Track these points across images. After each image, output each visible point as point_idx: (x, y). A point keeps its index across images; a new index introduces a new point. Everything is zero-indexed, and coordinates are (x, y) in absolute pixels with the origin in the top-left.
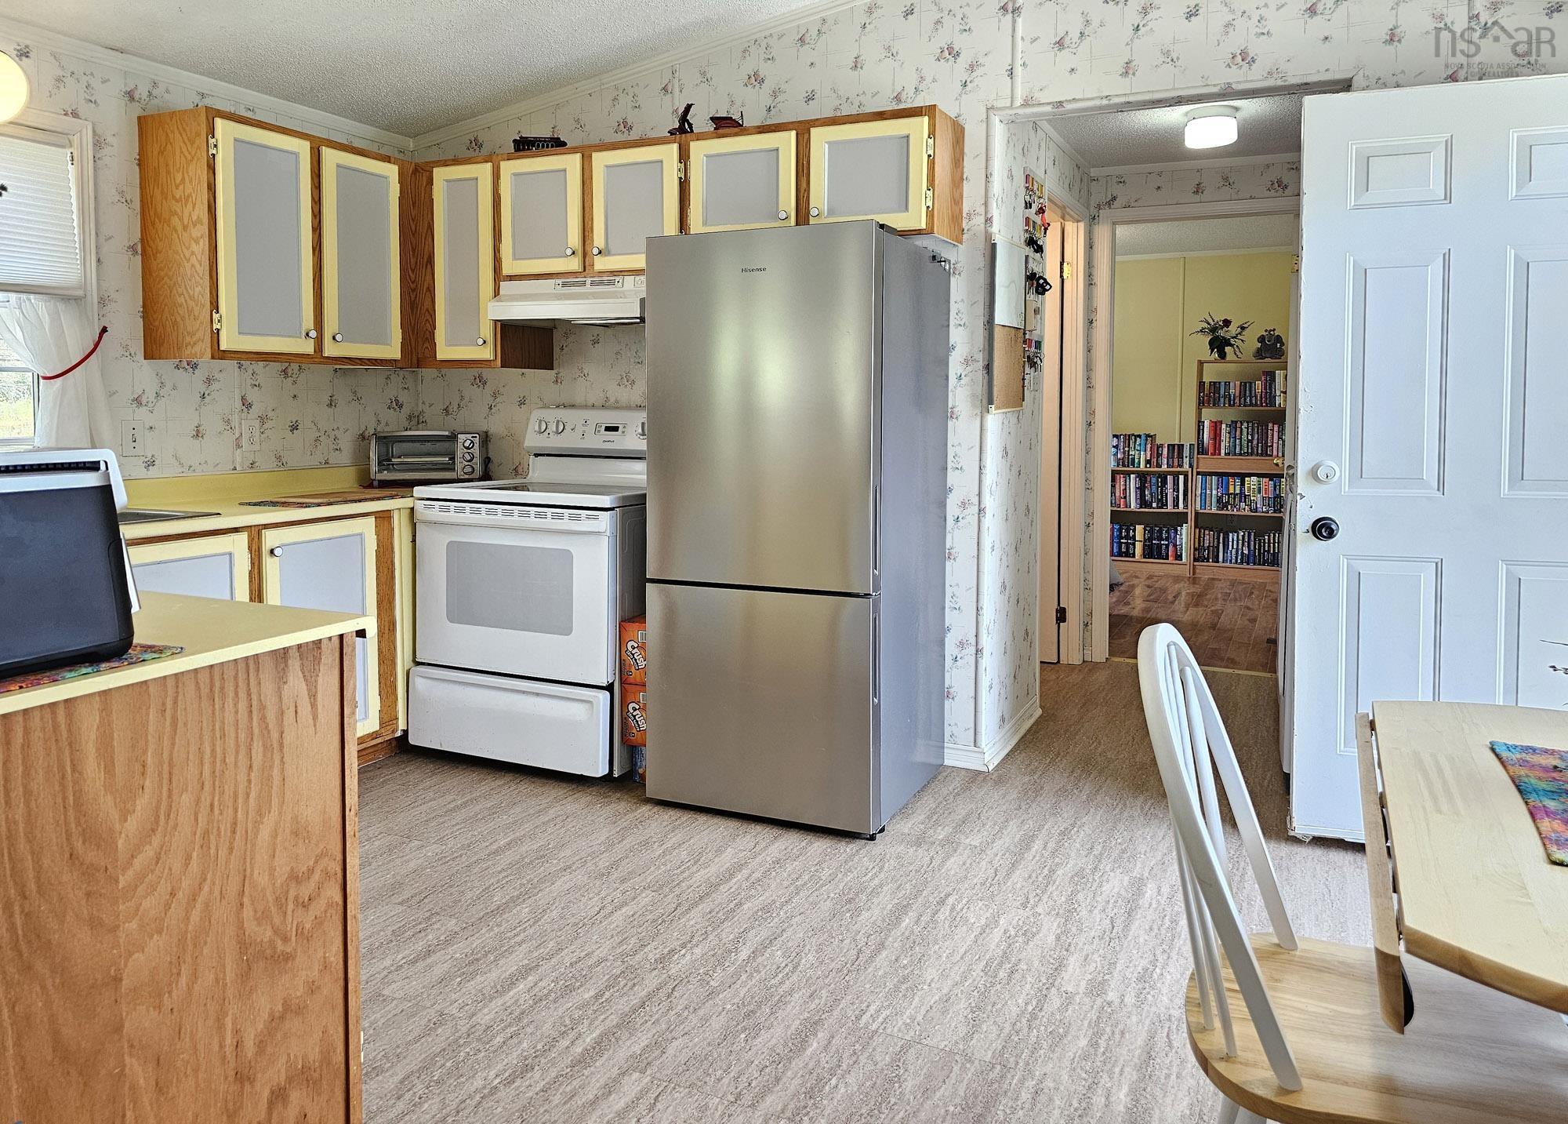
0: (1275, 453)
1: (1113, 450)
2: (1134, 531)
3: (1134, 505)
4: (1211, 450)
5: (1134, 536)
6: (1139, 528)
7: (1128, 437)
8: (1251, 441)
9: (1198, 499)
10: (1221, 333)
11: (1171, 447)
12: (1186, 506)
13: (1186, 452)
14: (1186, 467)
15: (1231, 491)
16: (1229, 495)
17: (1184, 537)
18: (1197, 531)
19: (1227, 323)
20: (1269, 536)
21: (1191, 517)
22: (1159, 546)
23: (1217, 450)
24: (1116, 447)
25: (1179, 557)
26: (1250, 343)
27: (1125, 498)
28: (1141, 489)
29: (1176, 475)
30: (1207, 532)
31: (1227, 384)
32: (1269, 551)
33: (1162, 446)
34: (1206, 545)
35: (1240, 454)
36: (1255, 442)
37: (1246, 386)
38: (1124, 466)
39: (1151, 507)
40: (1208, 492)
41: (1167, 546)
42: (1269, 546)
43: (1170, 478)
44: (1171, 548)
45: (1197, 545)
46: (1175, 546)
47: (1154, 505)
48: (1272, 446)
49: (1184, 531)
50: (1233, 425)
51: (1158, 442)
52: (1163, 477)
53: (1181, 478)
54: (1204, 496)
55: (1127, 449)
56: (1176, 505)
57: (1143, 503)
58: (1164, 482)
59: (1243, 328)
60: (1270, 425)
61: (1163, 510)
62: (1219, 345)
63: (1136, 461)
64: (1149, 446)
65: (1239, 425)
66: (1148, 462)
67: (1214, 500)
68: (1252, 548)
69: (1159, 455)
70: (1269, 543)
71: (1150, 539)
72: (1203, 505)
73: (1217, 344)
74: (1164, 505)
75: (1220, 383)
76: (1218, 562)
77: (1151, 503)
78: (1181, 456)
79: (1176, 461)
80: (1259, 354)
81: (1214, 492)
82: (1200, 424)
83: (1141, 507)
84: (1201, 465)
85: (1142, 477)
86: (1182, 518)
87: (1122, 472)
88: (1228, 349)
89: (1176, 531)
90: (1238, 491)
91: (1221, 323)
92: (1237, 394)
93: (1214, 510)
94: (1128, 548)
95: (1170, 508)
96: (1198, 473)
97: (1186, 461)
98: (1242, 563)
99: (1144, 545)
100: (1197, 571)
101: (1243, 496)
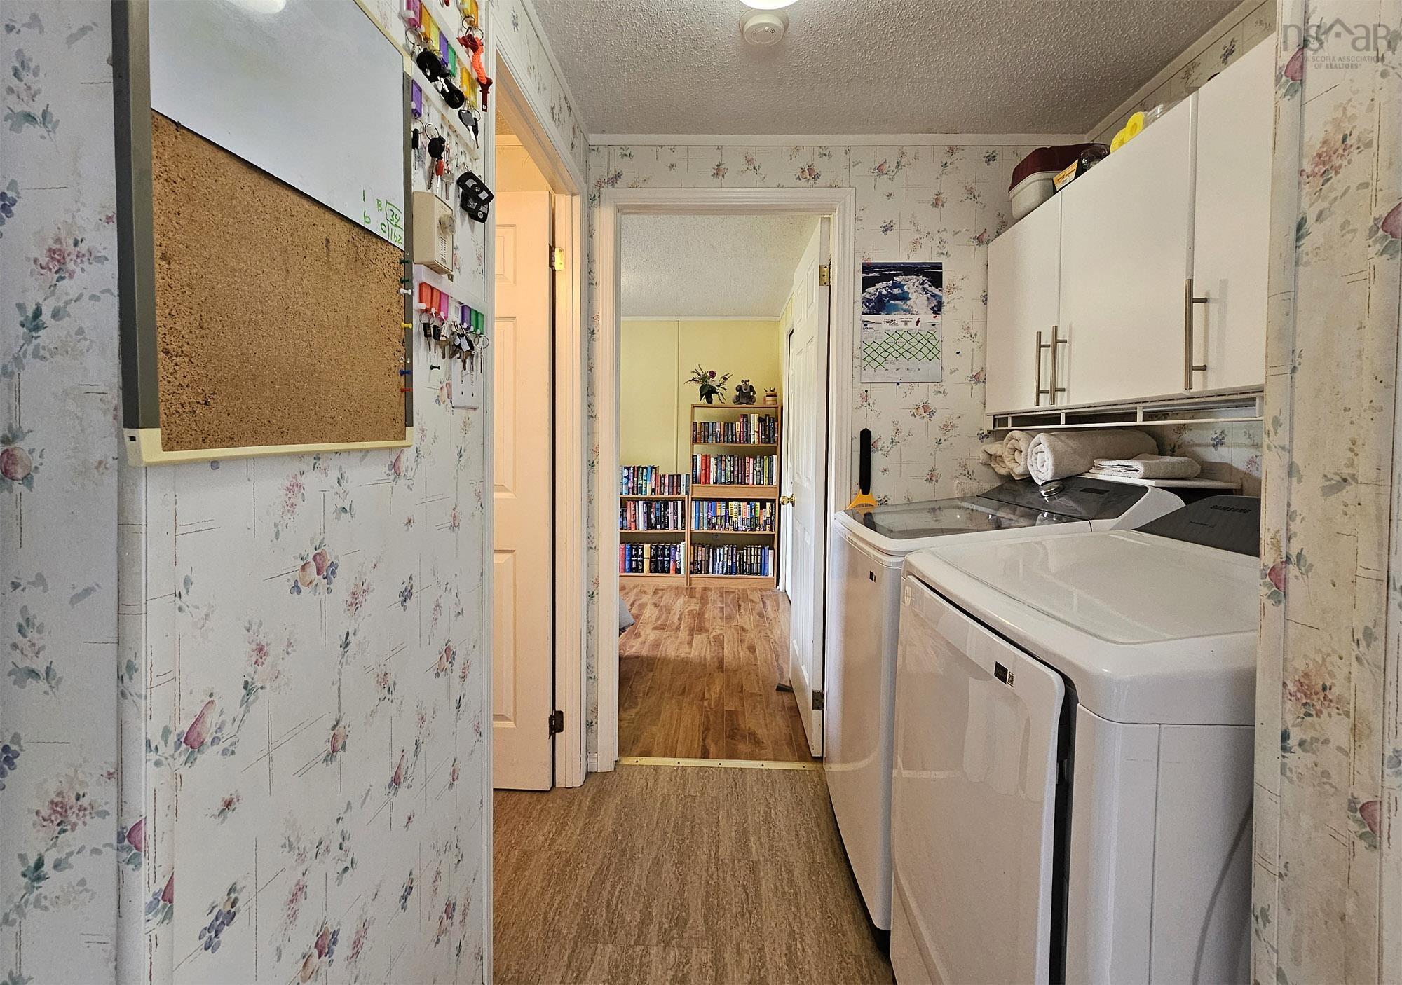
0: (751, 481)
1: (625, 480)
2: (642, 549)
3: (642, 527)
4: (703, 480)
5: (642, 554)
6: (647, 547)
7: (636, 469)
8: (733, 472)
9: (693, 521)
10: (709, 382)
11: (671, 477)
12: (683, 528)
13: (683, 482)
14: (683, 494)
15: (718, 514)
16: (717, 517)
17: (682, 553)
18: (692, 547)
19: (713, 374)
20: (747, 550)
21: (687, 537)
22: (663, 562)
23: (707, 481)
24: (627, 477)
25: (678, 571)
26: (730, 391)
27: (635, 521)
28: (648, 513)
29: (675, 501)
30: (700, 549)
31: (714, 424)
32: (747, 562)
33: (664, 476)
34: (699, 560)
35: (725, 483)
36: (736, 473)
37: (729, 426)
38: (633, 494)
39: (656, 529)
40: (701, 515)
41: (669, 561)
42: (747, 559)
43: (671, 504)
44: (672, 563)
45: (692, 561)
46: (675, 561)
47: (658, 527)
48: (749, 476)
49: (682, 549)
50: (719, 459)
51: (661, 472)
52: (665, 502)
53: (680, 503)
54: (697, 518)
55: (635, 479)
56: (676, 527)
57: (650, 526)
58: (666, 508)
59: (725, 379)
60: (747, 459)
61: (665, 531)
62: (708, 392)
63: (644, 489)
64: (653, 477)
65: (723, 458)
66: (653, 490)
67: (706, 522)
68: (734, 561)
69: (662, 484)
70: (747, 556)
71: (655, 556)
72: (697, 526)
73: (706, 391)
74: (667, 527)
75: (708, 424)
76: (708, 573)
77: (656, 524)
78: (679, 485)
79: (675, 489)
80: (737, 400)
81: (705, 515)
82: (694, 457)
83: (648, 529)
84: (694, 492)
85: (648, 502)
86: (679, 538)
87: (632, 500)
88: (713, 396)
89: (676, 547)
90: (723, 514)
91: (708, 374)
92: (722, 433)
93: (705, 530)
94: (637, 565)
95: (671, 530)
96: (692, 499)
97: (683, 488)
98: (727, 573)
99: (651, 562)
100: (693, 582)
101: (727, 518)
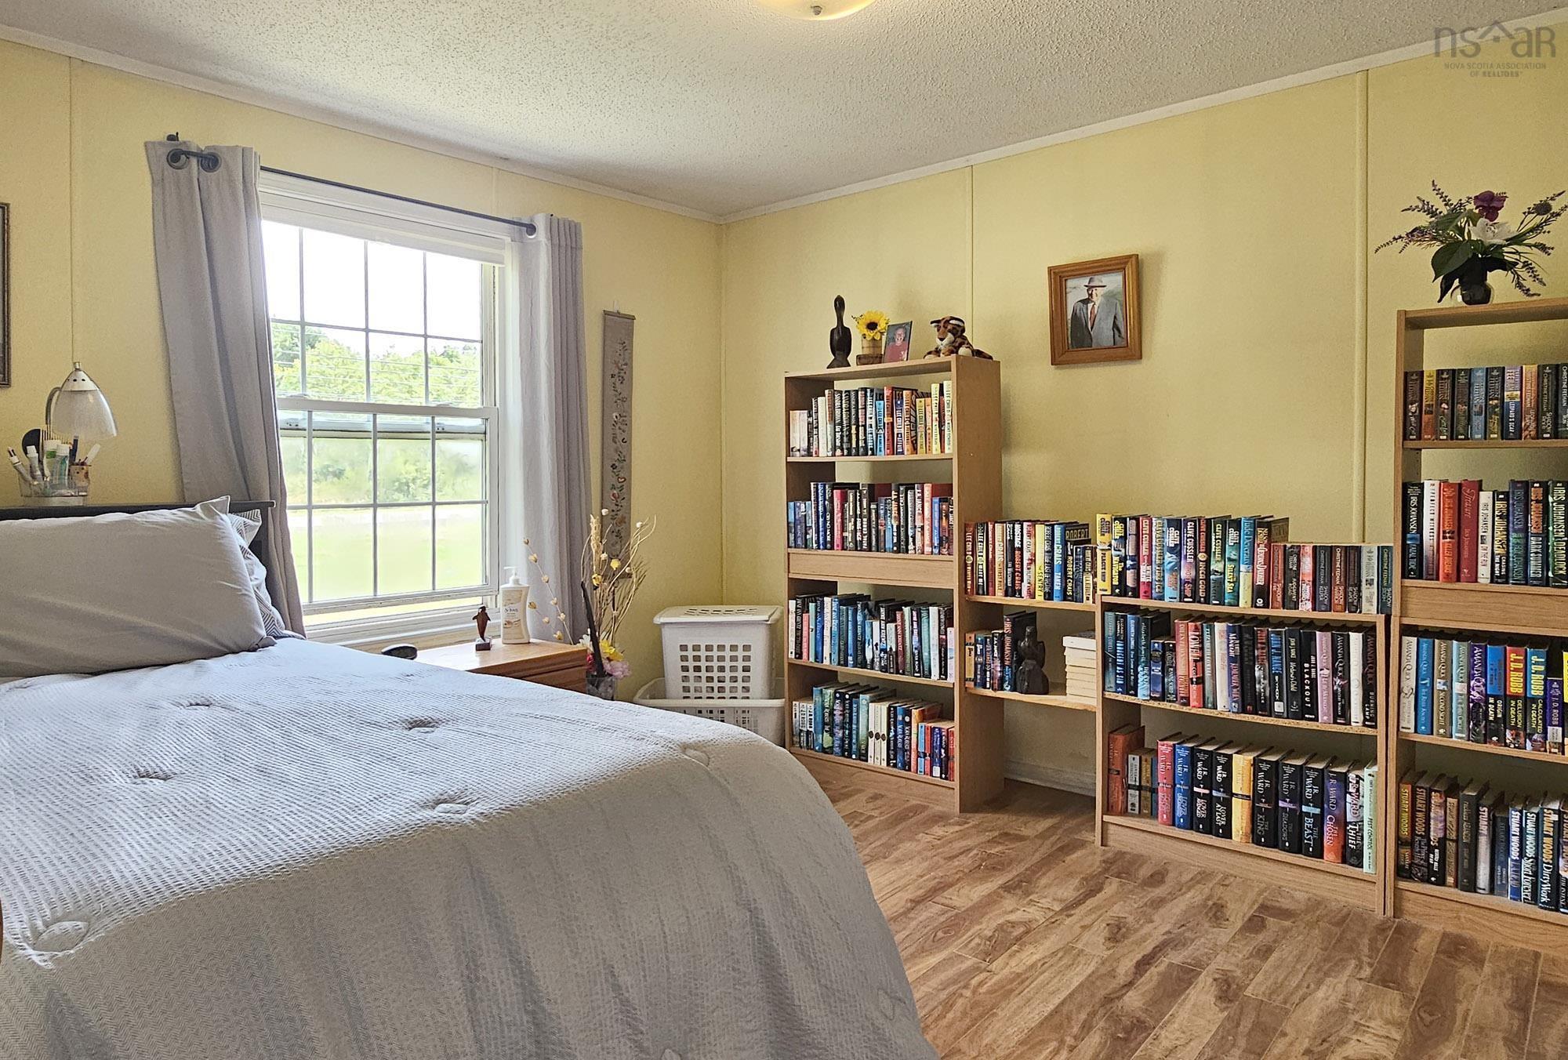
1: (1169, 558)
2: (1228, 767)
3: (1224, 704)
4: (1446, 566)
5: (1228, 782)
6: (1242, 763)
7: (1205, 528)
9: (1409, 703)
10: (1473, 232)
11: (1324, 554)
12: (1370, 720)
13: (1369, 568)
14: (1369, 610)
15: (1516, 688)
16: (1507, 697)
17: (1366, 801)
18: (1406, 790)
19: (1491, 202)
21: (1386, 751)
22: (1298, 818)
23: (1463, 569)
24: (1177, 550)
25: (1351, 856)
27: (1201, 681)
28: (1243, 664)
29: (1340, 631)
30: (1436, 799)
31: (1496, 376)
33: (1297, 551)
34: (1435, 834)
35: (1547, 580)
38: (1195, 599)
39: (1270, 713)
40: (1439, 685)
41: (1319, 821)
43: (1322, 640)
44: (1328, 826)
45: (1405, 831)
46: (1342, 823)
47: (1279, 707)
49: (1366, 787)
50: (1518, 495)
51: (1294, 537)
52: (1305, 631)
53: (1356, 639)
54: (1424, 695)
55: (1202, 556)
56: (1341, 712)
57: (1249, 698)
58: (1306, 651)
61: (1303, 724)
62: (1467, 266)
63: (1228, 587)
64: (1261, 551)
65: (1536, 492)
66: (1261, 593)
67: (1459, 710)
69: (1292, 576)
71: (1273, 795)
72: (1426, 721)
73: (1456, 263)
74: (1308, 709)
75: (1469, 372)
76: (1472, 887)
77: (1272, 699)
78: (1354, 580)
79: (1338, 596)
81: (1459, 688)
82: (1409, 491)
83: (1244, 711)
84: (1413, 606)
85: (1244, 628)
86: (1361, 753)
87: (1189, 616)
88: (1497, 278)
89: (1343, 779)
90: (1538, 690)
91: (1471, 206)
92: (1529, 403)
93: (1458, 739)
94: (1211, 810)
95: (1324, 721)
96: (1407, 630)
97: (1369, 593)
99: (1254, 812)
100: (1408, 906)
101: (1555, 705)
